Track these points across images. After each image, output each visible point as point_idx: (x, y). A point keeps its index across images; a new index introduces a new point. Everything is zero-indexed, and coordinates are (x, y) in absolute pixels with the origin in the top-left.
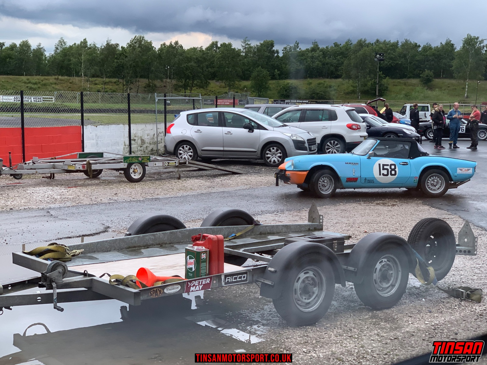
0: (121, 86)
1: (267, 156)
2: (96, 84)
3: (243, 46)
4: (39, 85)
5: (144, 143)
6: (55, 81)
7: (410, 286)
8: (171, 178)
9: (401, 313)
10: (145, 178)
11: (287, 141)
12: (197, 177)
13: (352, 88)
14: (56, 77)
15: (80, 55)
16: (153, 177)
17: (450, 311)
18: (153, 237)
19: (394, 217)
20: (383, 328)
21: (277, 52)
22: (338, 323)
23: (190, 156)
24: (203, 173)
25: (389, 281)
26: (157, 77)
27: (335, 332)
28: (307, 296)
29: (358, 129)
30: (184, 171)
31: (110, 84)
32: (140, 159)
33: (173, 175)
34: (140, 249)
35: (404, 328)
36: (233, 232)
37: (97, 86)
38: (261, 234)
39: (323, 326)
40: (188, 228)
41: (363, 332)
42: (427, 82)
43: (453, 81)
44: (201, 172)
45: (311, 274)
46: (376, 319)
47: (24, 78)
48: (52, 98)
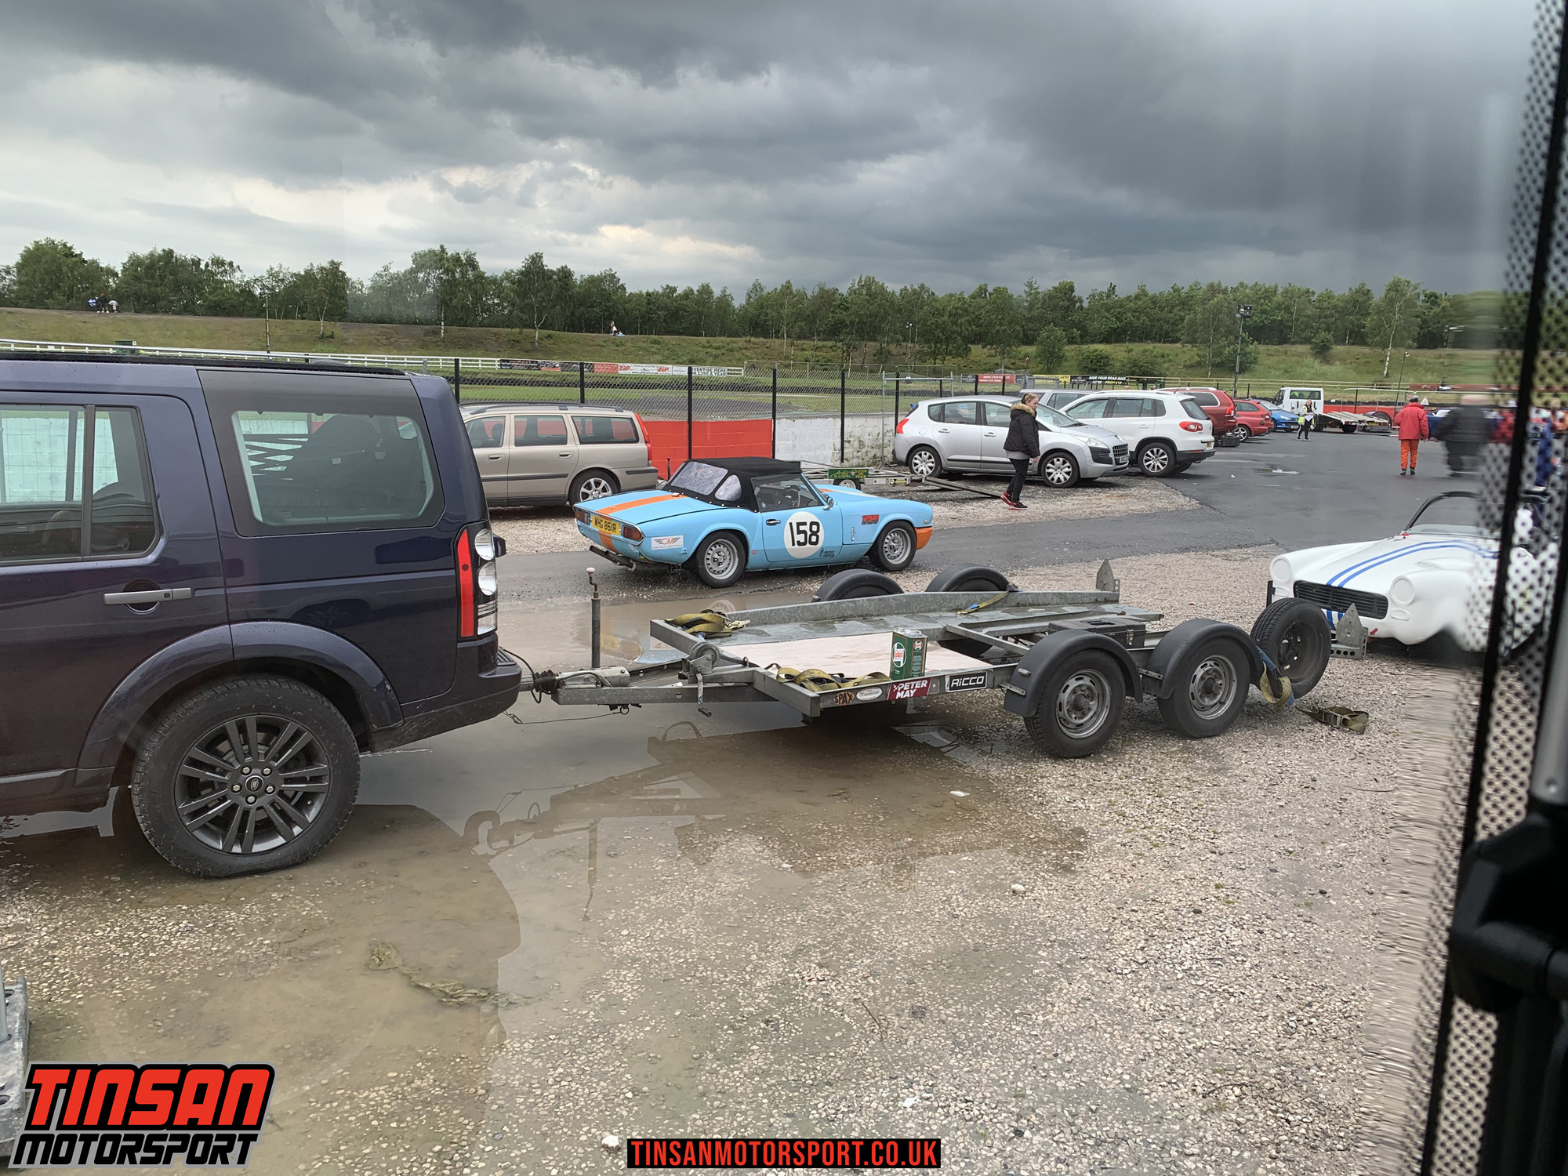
0: (839, 352)
1: (1047, 471)
2: (803, 350)
3: (1026, 292)
4: (723, 351)
5: (864, 446)
6: (746, 345)
7: (1253, 701)
9: (1230, 746)
11: (1081, 448)
13: (1197, 359)
14: (748, 338)
15: (782, 306)
17: (1311, 745)
18: (853, 605)
19: (1242, 580)
20: (1198, 769)
21: (1081, 301)
22: (1127, 757)
23: (931, 468)
24: (948, 496)
25: (1215, 695)
26: (892, 341)
27: (1119, 772)
28: (1079, 714)
29: (1198, 429)
30: (920, 491)
31: (825, 350)
32: (853, 473)
34: (833, 623)
35: (1232, 768)
36: (975, 602)
37: (804, 352)
38: (1018, 605)
39: (1102, 760)
40: (907, 593)
41: (1164, 774)
42: (1322, 352)
43: (1366, 350)
44: (944, 493)
45: (1086, 681)
46: (1189, 753)
47: (703, 340)
48: (740, 370)
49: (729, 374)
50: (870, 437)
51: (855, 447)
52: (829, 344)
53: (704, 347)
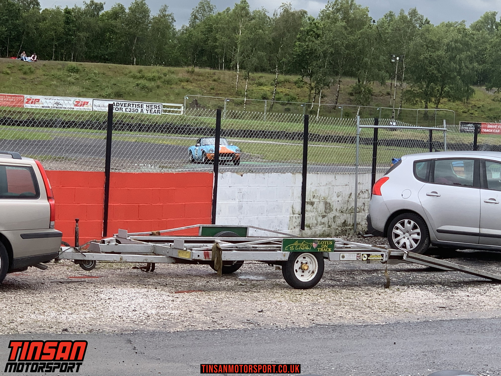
0: (306, 89)
2: (261, 84)
4: (159, 83)
5: (331, 210)
6: (187, 76)
8: (374, 284)
10: (322, 280)
12: (421, 284)
14: (190, 68)
15: (235, 30)
16: (339, 281)
23: (416, 241)
24: (434, 278)
26: (374, 77)
31: (287, 85)
33: (377, 278)
37: (262, 87)
44: (430, 274)
47: (133, 68)
48: (179, 108)
49: (165, 111)
50: (340, 199)
51: (319, 210)
52: (294, 78)
53: (134, 77)
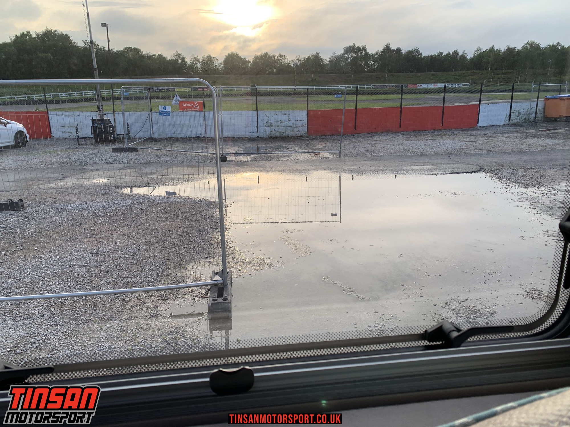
2: (498, 74)
4: (461, 77)
5: (520, 114)
6: (471, 74)
14: (473, 71)
15: (489, 57)
31: (507, 74)
48: (468, 84)
49: (463, 86)
50: (524, 110)
51: (516, 115)
52: (510, 71)
53: (453, 75)
